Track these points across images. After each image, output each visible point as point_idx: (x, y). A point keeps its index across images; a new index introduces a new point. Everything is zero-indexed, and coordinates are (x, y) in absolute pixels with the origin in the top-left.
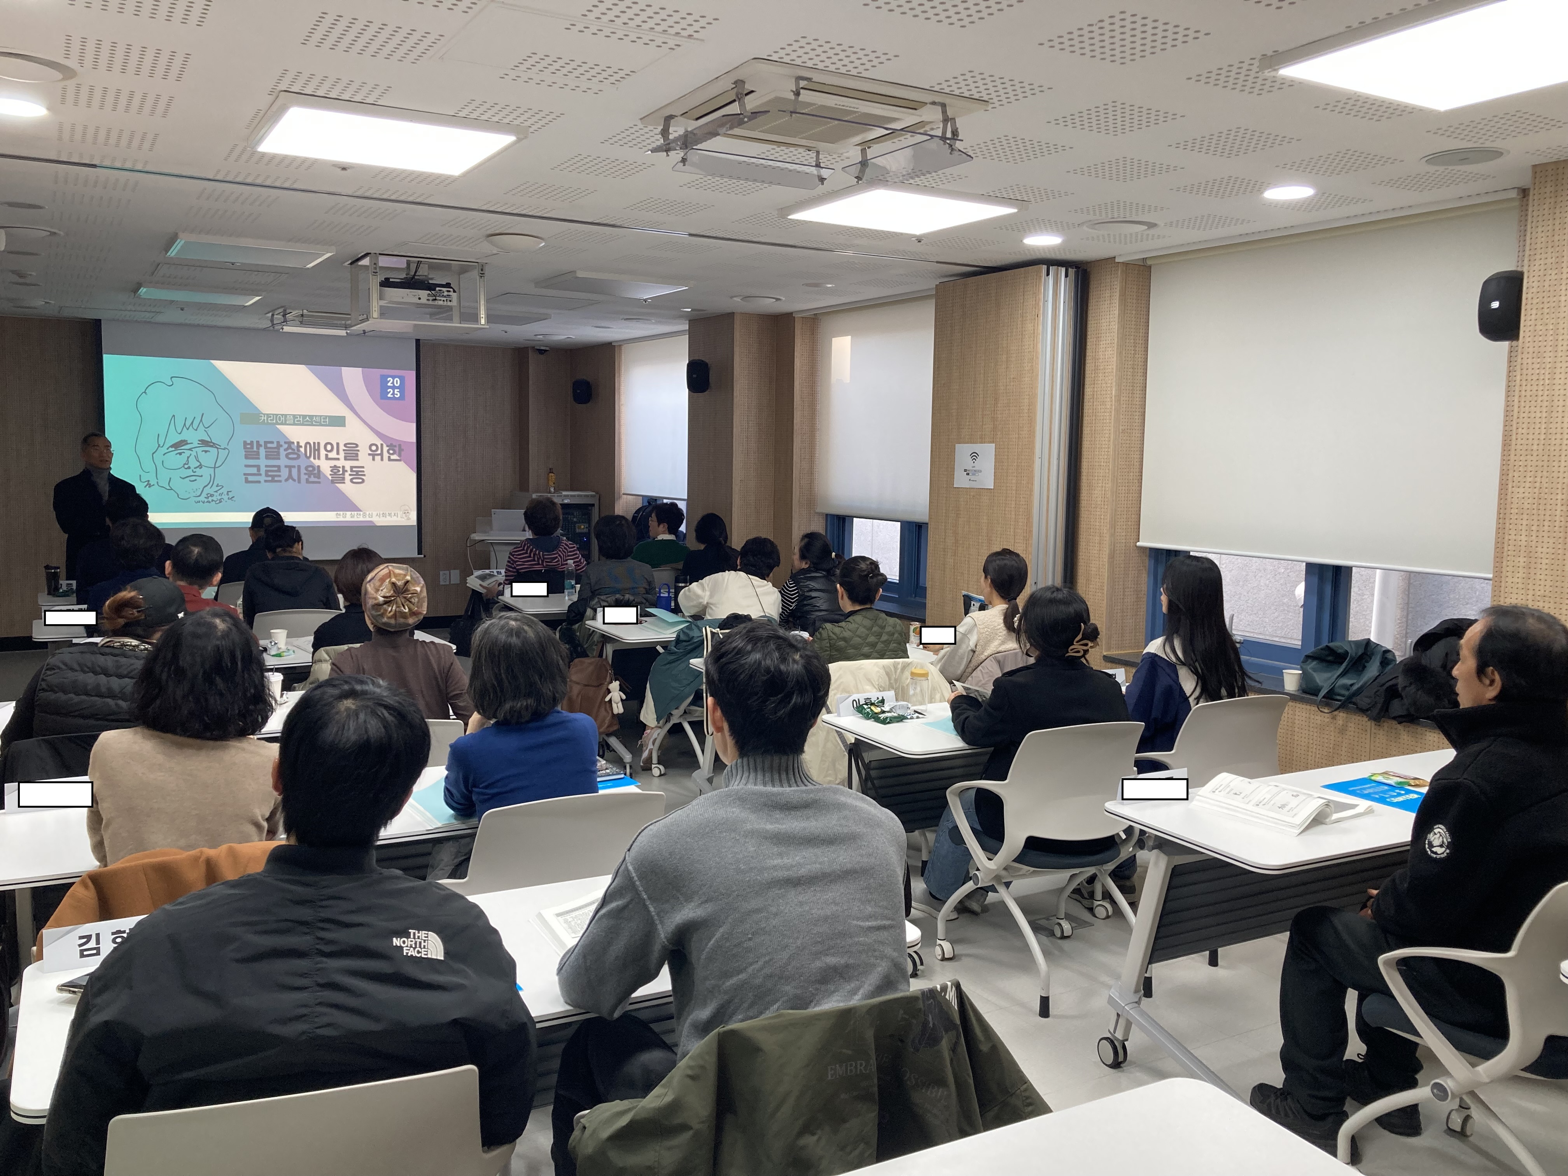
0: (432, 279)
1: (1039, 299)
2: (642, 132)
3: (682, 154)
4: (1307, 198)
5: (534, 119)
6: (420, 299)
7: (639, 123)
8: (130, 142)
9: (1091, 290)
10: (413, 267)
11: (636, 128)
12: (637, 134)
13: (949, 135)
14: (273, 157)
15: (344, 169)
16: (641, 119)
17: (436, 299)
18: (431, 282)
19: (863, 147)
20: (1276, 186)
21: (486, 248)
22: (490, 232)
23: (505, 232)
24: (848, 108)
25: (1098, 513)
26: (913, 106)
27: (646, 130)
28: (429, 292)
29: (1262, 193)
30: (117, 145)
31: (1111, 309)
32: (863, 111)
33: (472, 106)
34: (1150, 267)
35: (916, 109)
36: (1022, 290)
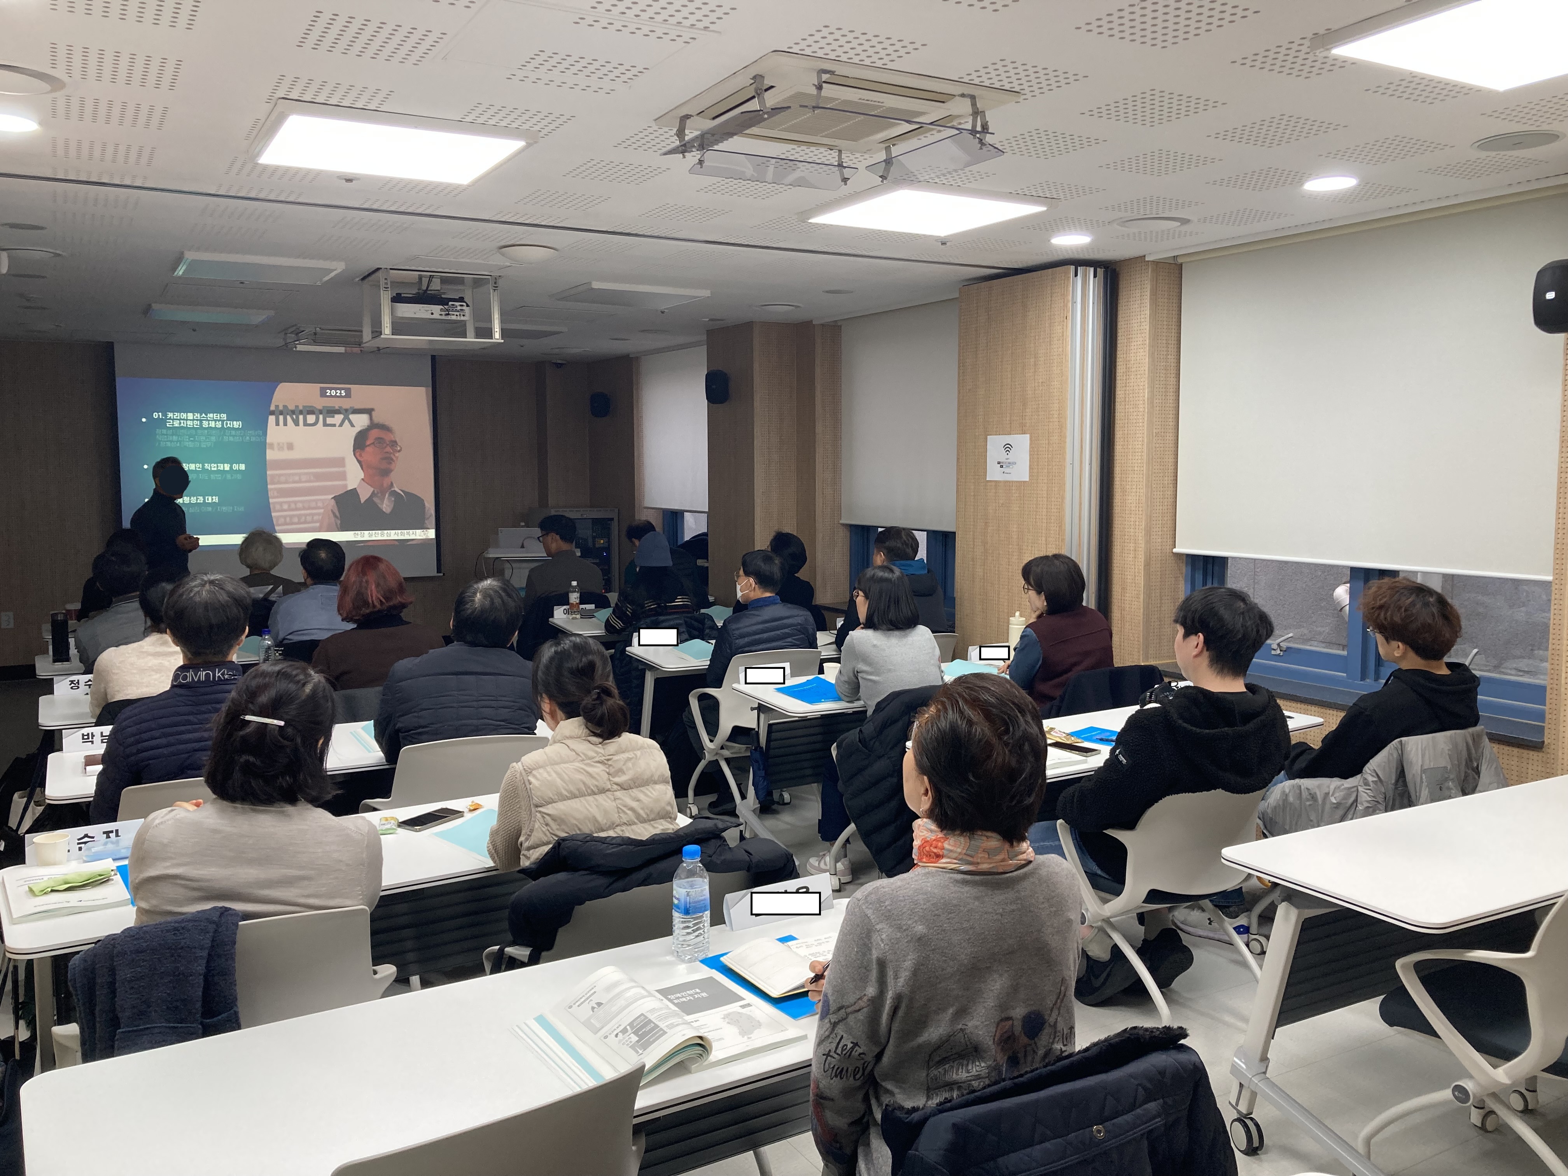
0: (444, 293)
1: (1068, 301)
2: (656, 134)
3: (699, 156)
4: (1349, 189)
5: (544, 122)
6: (432, 314)
7: (653, 124)
8: (127, 157)
9: (1120, 290)
10: (425, 282)
11: (650, 130)
12: (652, 136)
13: (979, 128)
14: (276, 169)
15: (349, 180)
16: (656, 120)
17: (448, 314)
18: (443, 296)
19: (887, 145)
20: (1318, 176)
21: (498, 260)
22: (503, 243)
23: (518, 243)
24: (872, 103)
25: (1132, 519)
26: (940, 98)
27: (661, 131)
28: (442, 307)
29: (1302, 185)
30: (114, 161)
31: (1142, 309)
32: (888, 106)
33: (479, 111)
34: (1181, 265)
35: (943, 102)
36: (1049, 292)
